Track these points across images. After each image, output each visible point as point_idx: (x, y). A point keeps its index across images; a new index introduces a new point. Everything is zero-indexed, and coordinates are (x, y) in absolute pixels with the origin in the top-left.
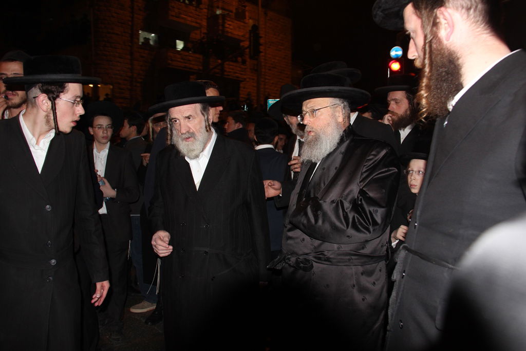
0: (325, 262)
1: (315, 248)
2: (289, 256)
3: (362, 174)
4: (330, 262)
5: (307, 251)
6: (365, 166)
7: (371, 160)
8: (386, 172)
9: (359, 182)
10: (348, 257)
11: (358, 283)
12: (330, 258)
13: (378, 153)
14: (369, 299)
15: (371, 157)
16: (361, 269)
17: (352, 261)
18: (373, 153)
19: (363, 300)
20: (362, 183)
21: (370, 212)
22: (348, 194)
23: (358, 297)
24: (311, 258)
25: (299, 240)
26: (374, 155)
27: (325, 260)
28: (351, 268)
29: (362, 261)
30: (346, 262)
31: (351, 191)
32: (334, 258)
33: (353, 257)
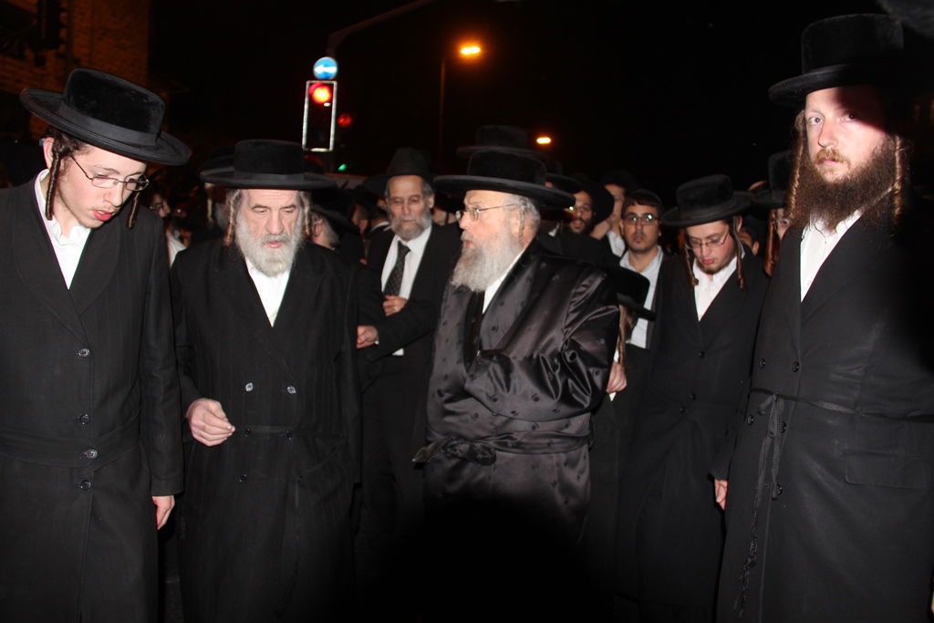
0: (513, 450)
1: (496, 428)
2: (455, 442)
3: (568, 316)
4: (521, 448)
5: (483, 434)
6: (572, 302)
7: (581, 293)
8: (604, 311)
9: (563, 327)
10: (547, 441)
11: (561, 477)
12: (522, 443)
13: (592, 282)
14: (573, 502)
15: (582, 289)
16: (563, 457)
17: (552, 446)
18: (585, 282)
19: (566, 502)
20: (570, 329)
21: (588, 373)
22: (548, 345)
23: (560, 499)
24: (491, 443)
25: (468, 417)
26: (584, 286)
27: (513, 447)
28: (552, 458)
29: (566, 445)
30: (544, 448)
31: (551, 341)
32: (526, 444)
33: (555, 440)
